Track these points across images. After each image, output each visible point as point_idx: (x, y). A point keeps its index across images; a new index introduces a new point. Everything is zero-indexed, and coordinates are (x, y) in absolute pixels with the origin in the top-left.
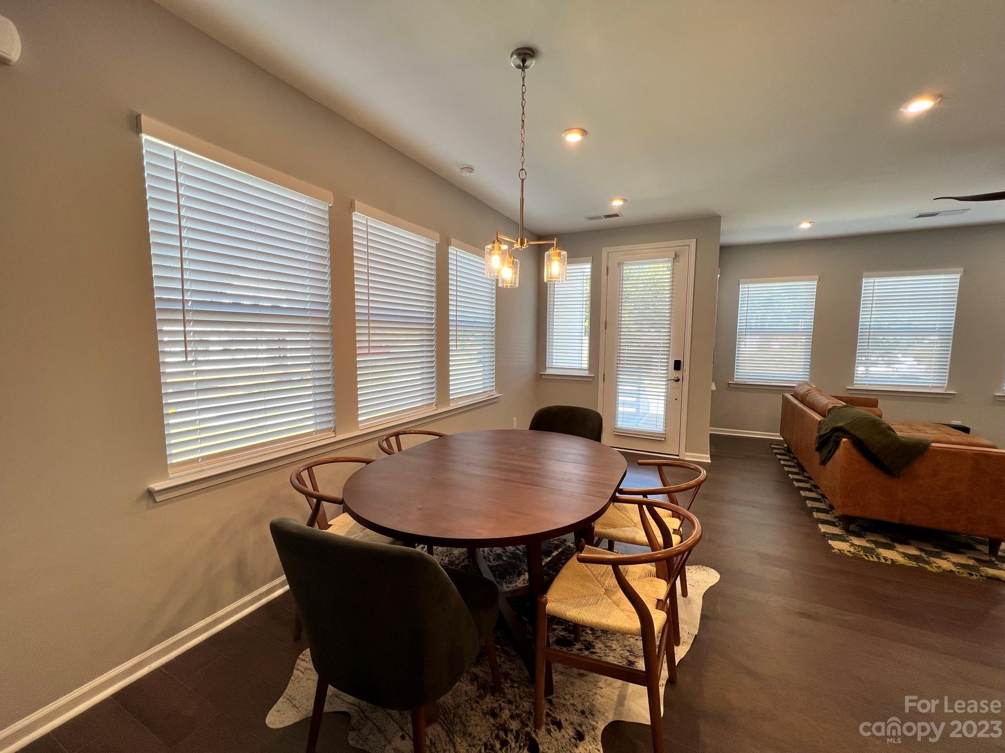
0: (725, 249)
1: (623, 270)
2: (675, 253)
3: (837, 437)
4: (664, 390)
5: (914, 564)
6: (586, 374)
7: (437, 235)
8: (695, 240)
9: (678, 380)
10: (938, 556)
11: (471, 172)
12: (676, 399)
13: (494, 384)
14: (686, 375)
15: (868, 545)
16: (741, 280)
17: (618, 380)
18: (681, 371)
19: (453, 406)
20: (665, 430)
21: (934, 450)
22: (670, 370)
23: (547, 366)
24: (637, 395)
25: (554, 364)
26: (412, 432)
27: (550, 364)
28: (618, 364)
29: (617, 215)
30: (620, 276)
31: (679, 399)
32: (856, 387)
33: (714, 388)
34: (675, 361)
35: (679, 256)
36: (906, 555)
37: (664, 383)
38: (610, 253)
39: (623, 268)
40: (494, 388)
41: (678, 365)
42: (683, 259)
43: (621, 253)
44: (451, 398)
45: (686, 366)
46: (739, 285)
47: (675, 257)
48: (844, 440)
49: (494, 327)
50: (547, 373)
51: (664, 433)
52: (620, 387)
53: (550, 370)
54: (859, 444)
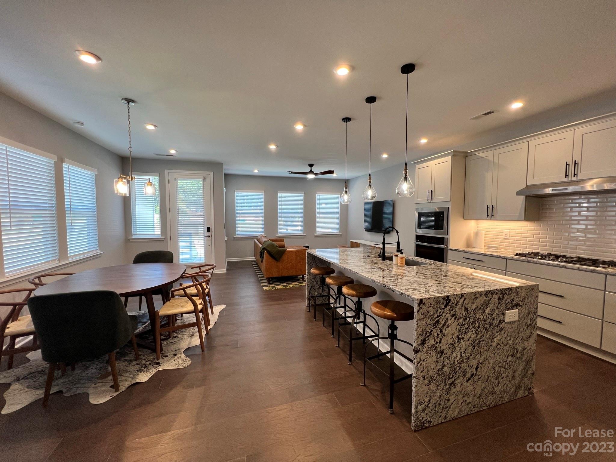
0: (226, 175)
1: (178, 182)
2: (204, 177)
3: (263, 251)
4: (203, 242)
5: (284, 287)
6: (160, 236)
7: (55, 157)
8: (212, 172)
9: (209, 237)
10: (291, 284)
11: (82, 125)
12: (209, 246)
13: (98, 246)
14: (213, 233)
15: (274, 286)
16: (236, 190)
17: (179, 239)
18: (210, 232)
19: (70, 260)
20: (205, 261)
21: (288, 251)
22: (205, 232)
23: (133, 234)
24: (190, 247)
25: (137, 232)
26: (54, 274)
27: (135, 232)
28: (178, 230)
29: (173, 156)
30: (176, 185)
31: (211, 246)
32: (279, 235)
33: (226, 239)
34: (207, 228)
35: (206, 179)
36: (283, 286)
37: (203, 238)
38: (170, 173)
39: (178, 181)
40: (98, 248)
41: (209, 230)
42: (208, 180)
43: (176, 173)
44: (69, 255)
45: (212, 229)
46: (235, 192)
47: (204, 178)
48: (265, 252)
49: (95, 212)
50: (133, 238)
51: (205, 262)
52: (180, 244)
53: (135, 236)
54: (269, 252)
